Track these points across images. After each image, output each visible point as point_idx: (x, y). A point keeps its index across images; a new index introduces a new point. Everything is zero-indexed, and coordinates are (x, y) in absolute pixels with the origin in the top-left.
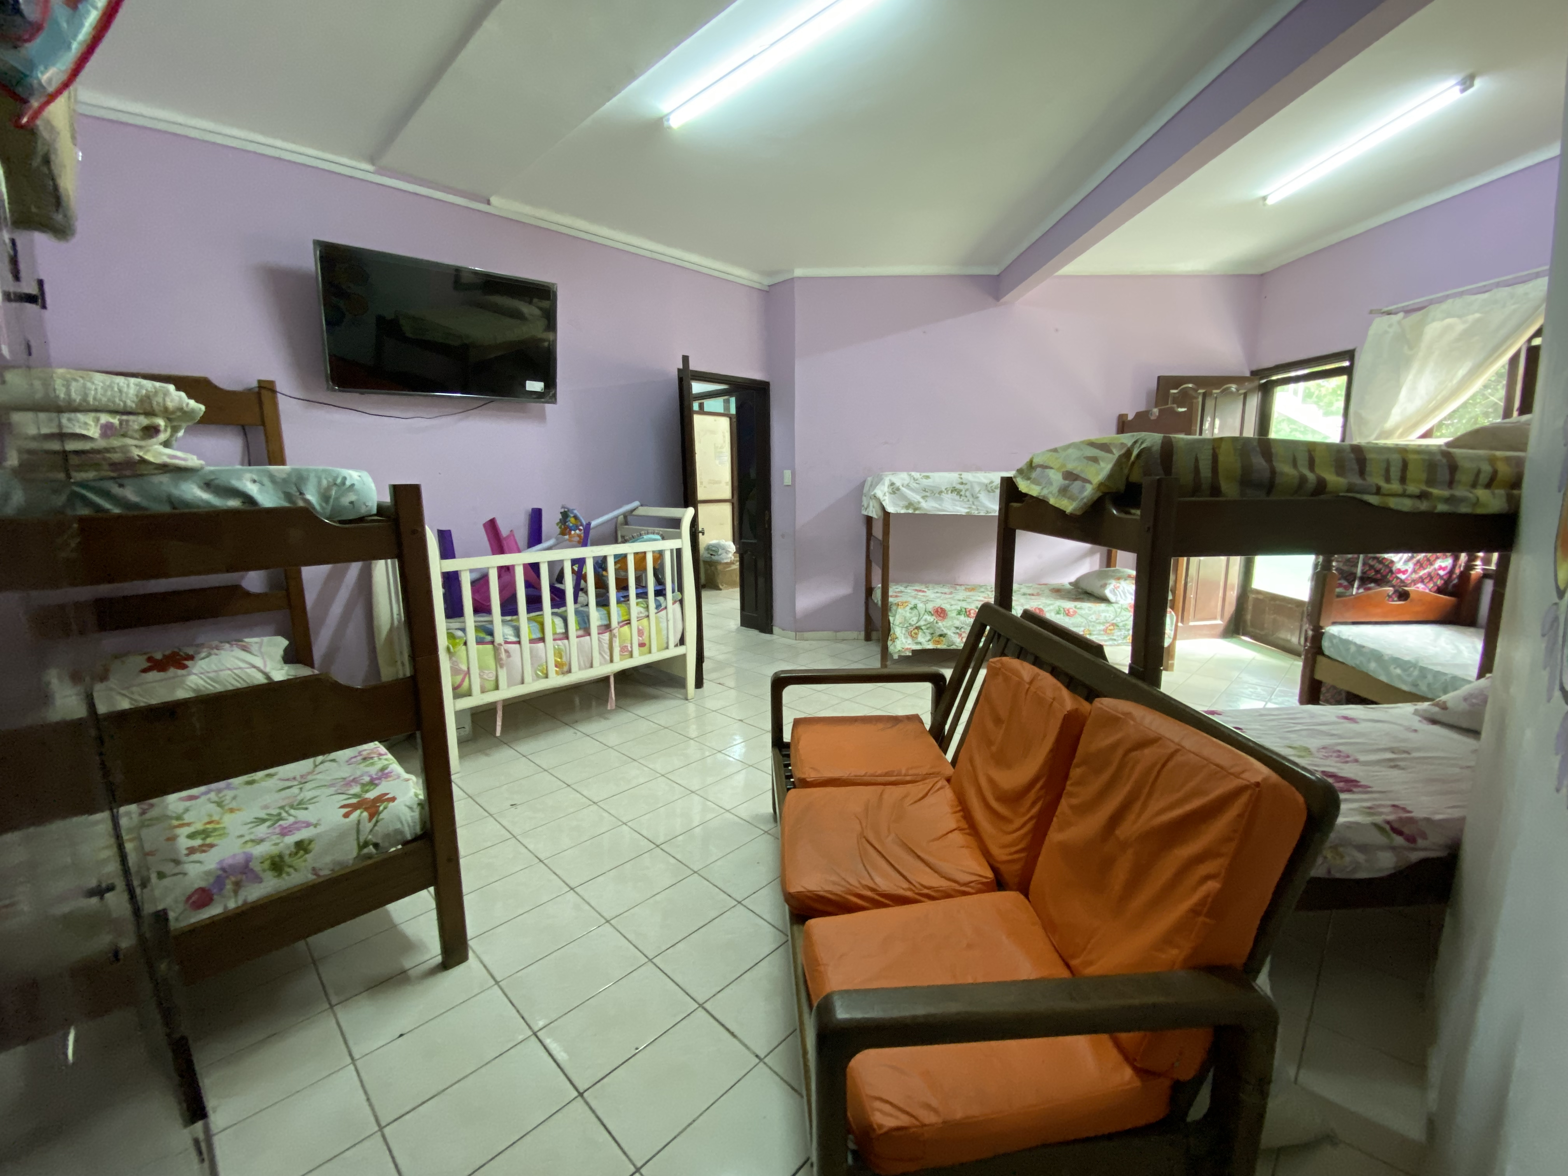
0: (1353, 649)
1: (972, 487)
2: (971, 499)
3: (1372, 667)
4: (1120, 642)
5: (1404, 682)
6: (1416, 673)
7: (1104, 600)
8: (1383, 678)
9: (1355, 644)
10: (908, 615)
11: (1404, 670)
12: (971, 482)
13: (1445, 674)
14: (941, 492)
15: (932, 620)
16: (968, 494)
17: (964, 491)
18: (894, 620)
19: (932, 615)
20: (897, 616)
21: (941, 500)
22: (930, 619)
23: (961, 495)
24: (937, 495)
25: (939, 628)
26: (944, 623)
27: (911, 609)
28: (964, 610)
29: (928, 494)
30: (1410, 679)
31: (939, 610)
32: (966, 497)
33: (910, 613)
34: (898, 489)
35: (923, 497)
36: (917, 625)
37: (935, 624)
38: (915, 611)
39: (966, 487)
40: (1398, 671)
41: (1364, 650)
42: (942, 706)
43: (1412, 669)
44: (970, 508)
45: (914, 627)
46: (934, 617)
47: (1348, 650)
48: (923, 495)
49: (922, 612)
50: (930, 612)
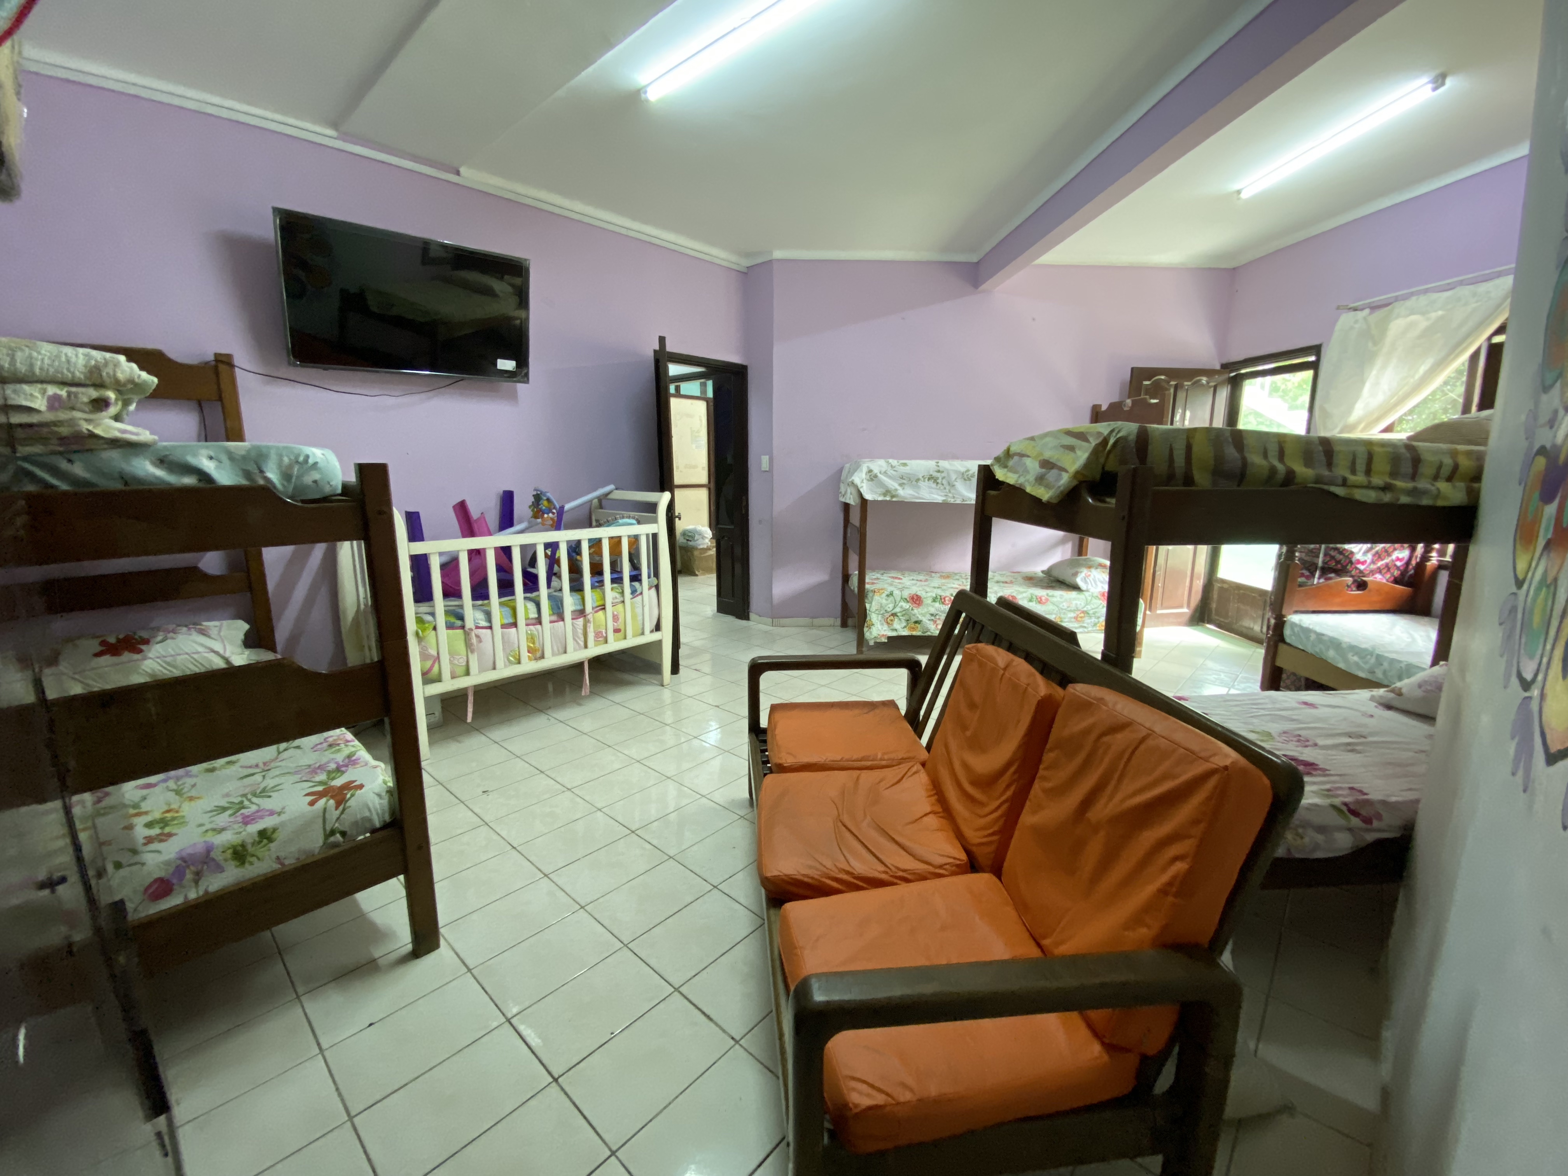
0: (1313, 637)
1: (948, 473)
2: (948, 487)
3: (1331, 655)
4: (1090, 629)
6: (1373, 660)
7: (1076, 588)
8: (1341, 665)
9: (1315, 632)
10: (884, 601)
11: (1361, 658)
12: (948, 470)
13: (1400, 662)
14: (918, 480)
15: (908, 607)
16: (944, 482)
17: (940, 479)
18: (870, 607)
19: (908, 602)
20: (873, 603)
21: (919, 487)
22: (906, 606)
23: (938, 483)
24: (914, 483)
25: (914, 615)
26: (919, 610)
27: (888, 596)
28: (939, 597)
29: (904, 481)
30: (1367, 667)
31: (915, 598)
32: (943, 484)
33: (886, 600)
34: (876, 476)
35: (901, 485)
36: (893, 612)
37: (911, 611)
38: (891, 598)
39: (943, 475)
40: (1356, 658)
41: (1325, 638)
42: (918, 691)
43: (1369, 657)
44: (946, 496)
45: (890, 614)
46: (910, 604)
47: (1308, 638)
48: (900, 482)
49: (898, 599)
50: (906, 599)
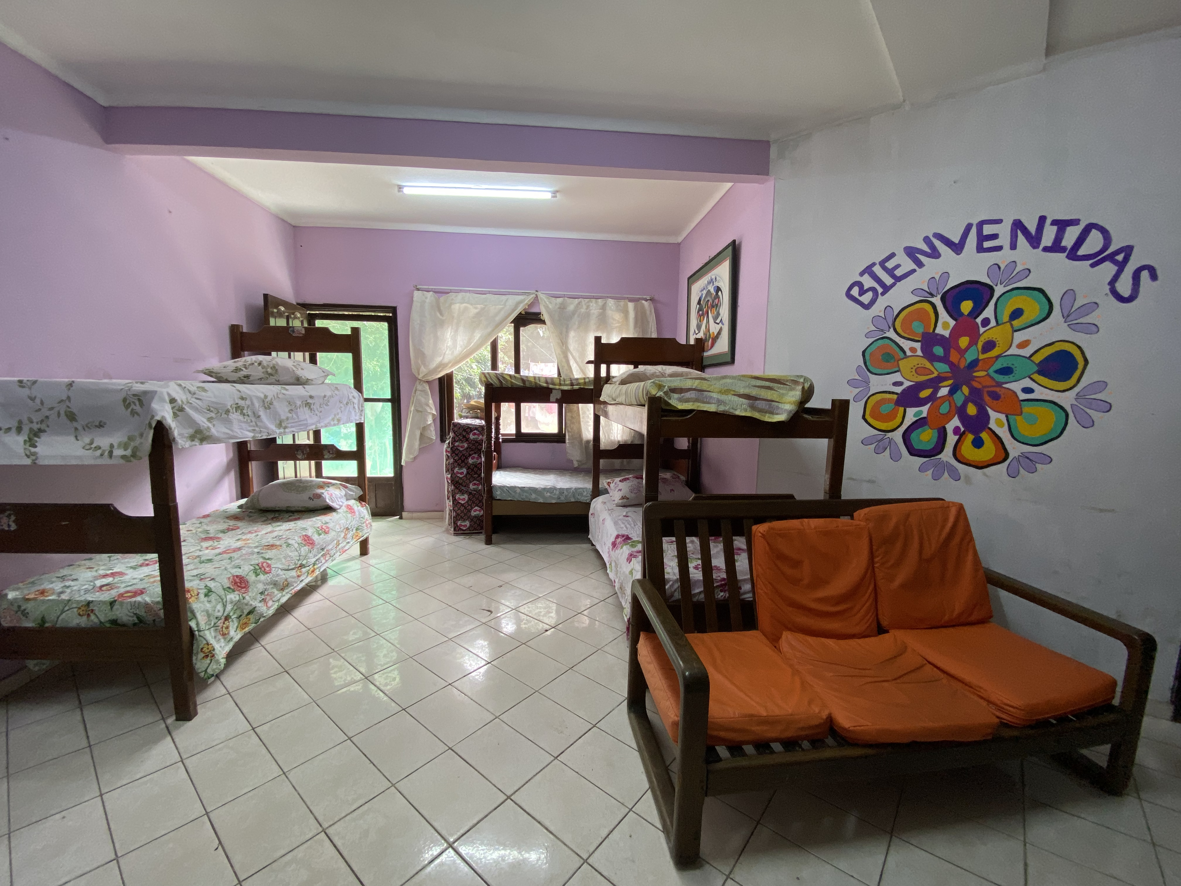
2: (253, 419)
3: (533, 497)
5: (554, 498)
6: (557, 493)
8: (541, 501)
10: (208, 606)
11: (551, 493)
13: (571, 489)
14: (227, 412)
15: (237, 598)
16: (250, 413)
18: (198, 624)
19: (234, 591)
20: (199, 616)
22: (234, 597)
23: (244, 415)
25: (247, 604)
26: (250, 594)
27: (206, 595)
28: (257, 567)
29: (213, 415)
30: (556, 496)
31: (238, 580)
32: (248, 415)
33: (209, 602)
34: (181, 409)
35: (210, 419)
36: (225, 614)
37: (243, 601)
38: (213, 597)
39: (248, 402)
40: (549, 494)
41: (526, 489)
43: (555, 491)
44: (254, 430)
45: (223, 618)
46: (236, 592)
47: (515, 492)
48: (209, 416)
49: (222, 592)
50: (229, 588)
